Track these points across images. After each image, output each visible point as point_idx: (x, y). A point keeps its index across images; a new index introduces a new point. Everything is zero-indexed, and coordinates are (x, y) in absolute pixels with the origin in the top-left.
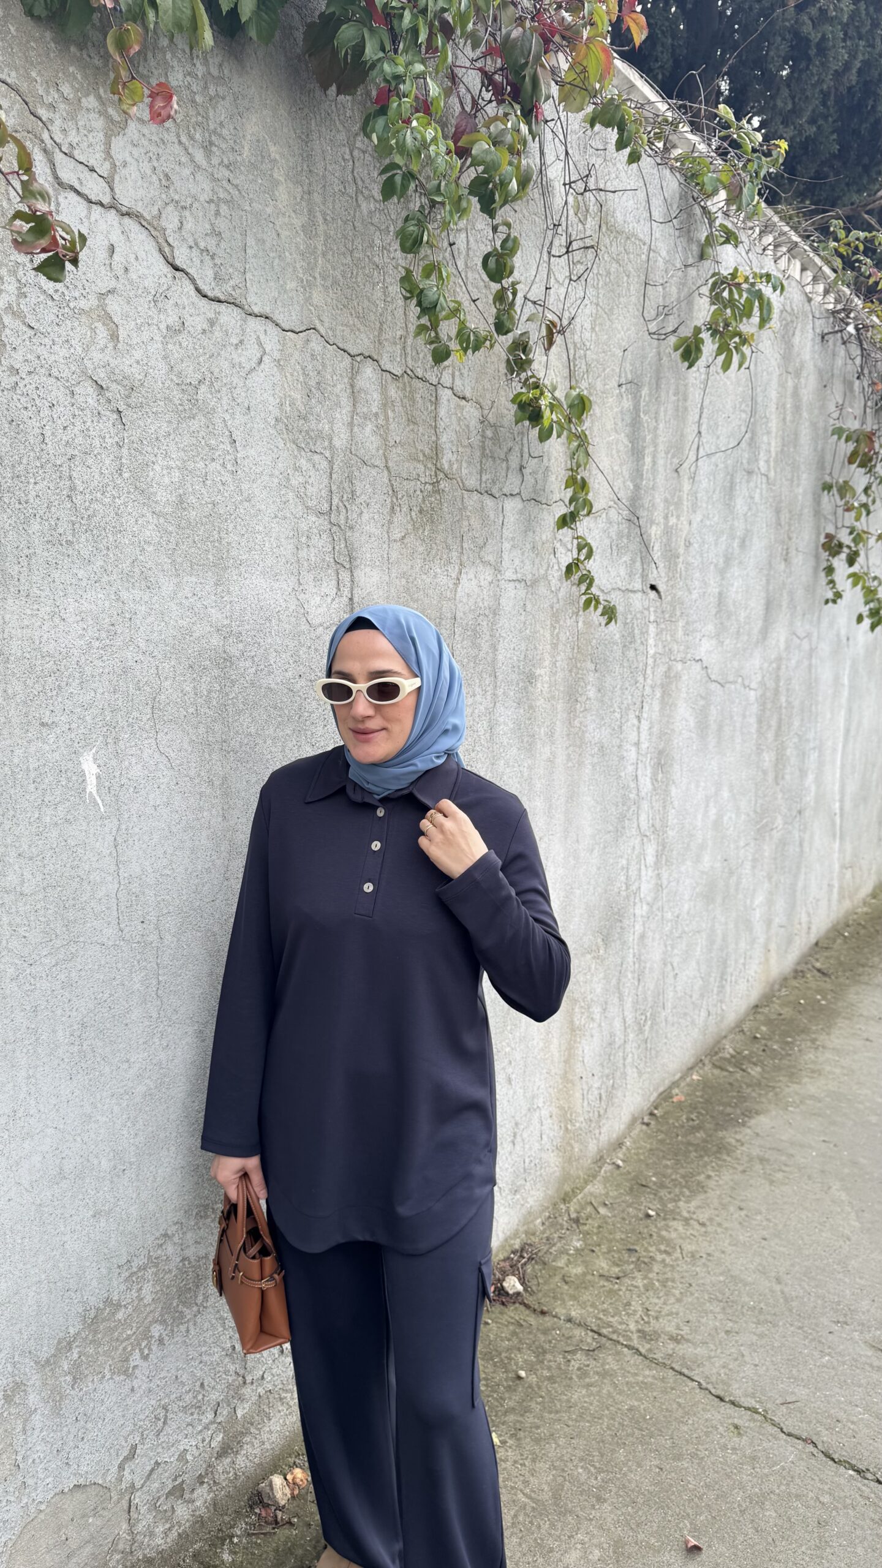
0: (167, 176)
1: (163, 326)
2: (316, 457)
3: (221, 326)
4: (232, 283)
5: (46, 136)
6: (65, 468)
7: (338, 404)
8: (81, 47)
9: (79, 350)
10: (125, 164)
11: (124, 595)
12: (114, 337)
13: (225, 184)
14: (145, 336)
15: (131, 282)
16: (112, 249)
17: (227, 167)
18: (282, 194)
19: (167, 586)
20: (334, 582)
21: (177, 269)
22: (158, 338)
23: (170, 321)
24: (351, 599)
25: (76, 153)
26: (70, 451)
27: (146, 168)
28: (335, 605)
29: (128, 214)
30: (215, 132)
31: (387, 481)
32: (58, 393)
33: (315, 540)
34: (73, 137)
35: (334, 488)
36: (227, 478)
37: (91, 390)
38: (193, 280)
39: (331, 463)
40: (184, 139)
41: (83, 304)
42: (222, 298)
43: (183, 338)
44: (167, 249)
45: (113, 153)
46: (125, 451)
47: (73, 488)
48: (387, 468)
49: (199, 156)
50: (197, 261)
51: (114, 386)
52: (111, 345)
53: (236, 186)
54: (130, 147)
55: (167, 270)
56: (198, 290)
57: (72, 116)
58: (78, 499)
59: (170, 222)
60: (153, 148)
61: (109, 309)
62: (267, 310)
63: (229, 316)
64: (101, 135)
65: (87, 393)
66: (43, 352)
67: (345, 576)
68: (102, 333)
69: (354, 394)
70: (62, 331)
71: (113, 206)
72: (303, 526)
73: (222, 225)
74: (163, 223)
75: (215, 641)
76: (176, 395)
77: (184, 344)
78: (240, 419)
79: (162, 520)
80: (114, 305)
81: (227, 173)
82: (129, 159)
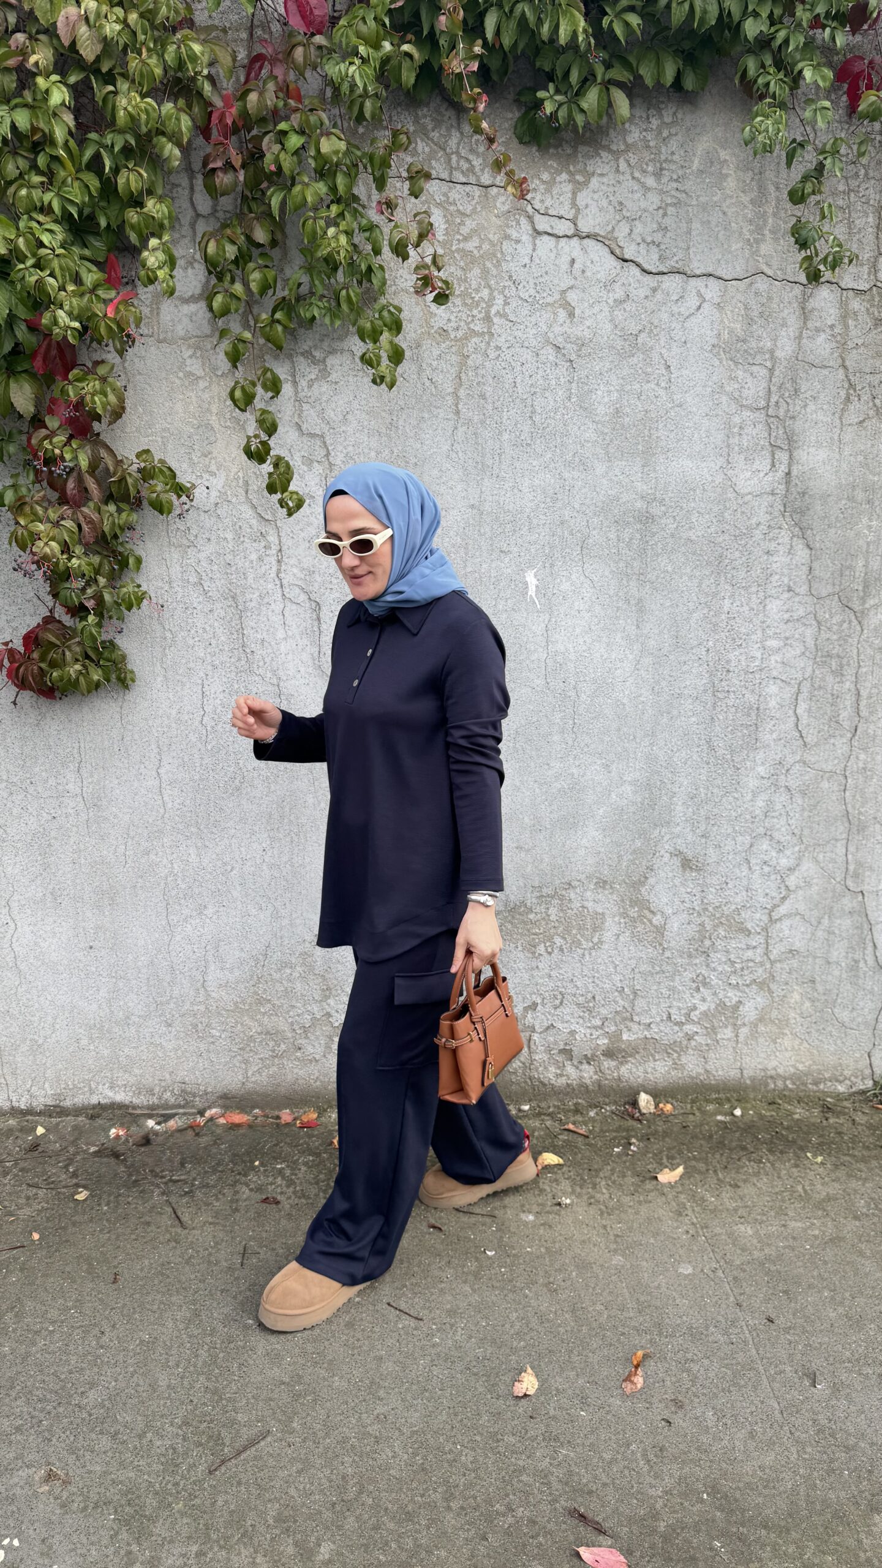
0: (621, 203)
1: (611, 301)
2: (755, 369)
3: (663, 291)
4: (675, 258)
5: (529, 208)
6: (529, 401)
7: (784, 325)
8: (556, 147)
9: (544, 327)
10: (587, 206)
11: (566, 475)
12: (571, 315)
13: (673, 193)
14: (596, 309)
15: (586, 278)
16: (573, 261)
17: (676, 181)
18: (731, 184)
19: (600, 469)
20: (769, 461)
21: (625, 261)
22: (606, 309)
23: (617, 296)
24: (788, 474)
25: (551, 212)
26: (533, 390)
27: (604, 203)
28: (769, 478)
29: (588, 237)
30: (666, 161)
31: (843, 377)
32: (527, 355)
33: (749, 430)
34: (548, 203)
35: (773, 389)
36: (662, 392)
37: (550, 350)
38: (638, 265)
39: (771, 371)
40: (637, 174)
41: (549, 300)
42: (665, 270)
43: (627, 306)
44: (618, 251)
45: (578, 203)
46: (574, 385)
47: (533, 412)
48: (845, 367)
49: (651, 181)
50: (643, 252)
51: (569, 346)
52: (568, 321)
53: (684, 191)
54: (591, 194)
55: (618, 264)
56: (644, 271)
57: (548, 190)
58: (537, 418)
59: (622, 232)
60: (611, 189)
61: (568, 299)
62: (710, 270)
63: (672, 283)
64: (570, 195)
65: (549, 353)
66: (519, 334)
67: (783, 456)
68: (562, 314)
69: (805, 314)
70: (533, 319)
71: (579, 235)
72: (737, 420)
73: (667, 221)
74: (616, 234)
75: (639, 504)
76: (619, 344)
77: (628, 309)
78: (676, 350)
79: (599, 426)
80: (572, 297)
81: (675, 185)
82: (590, 202)
